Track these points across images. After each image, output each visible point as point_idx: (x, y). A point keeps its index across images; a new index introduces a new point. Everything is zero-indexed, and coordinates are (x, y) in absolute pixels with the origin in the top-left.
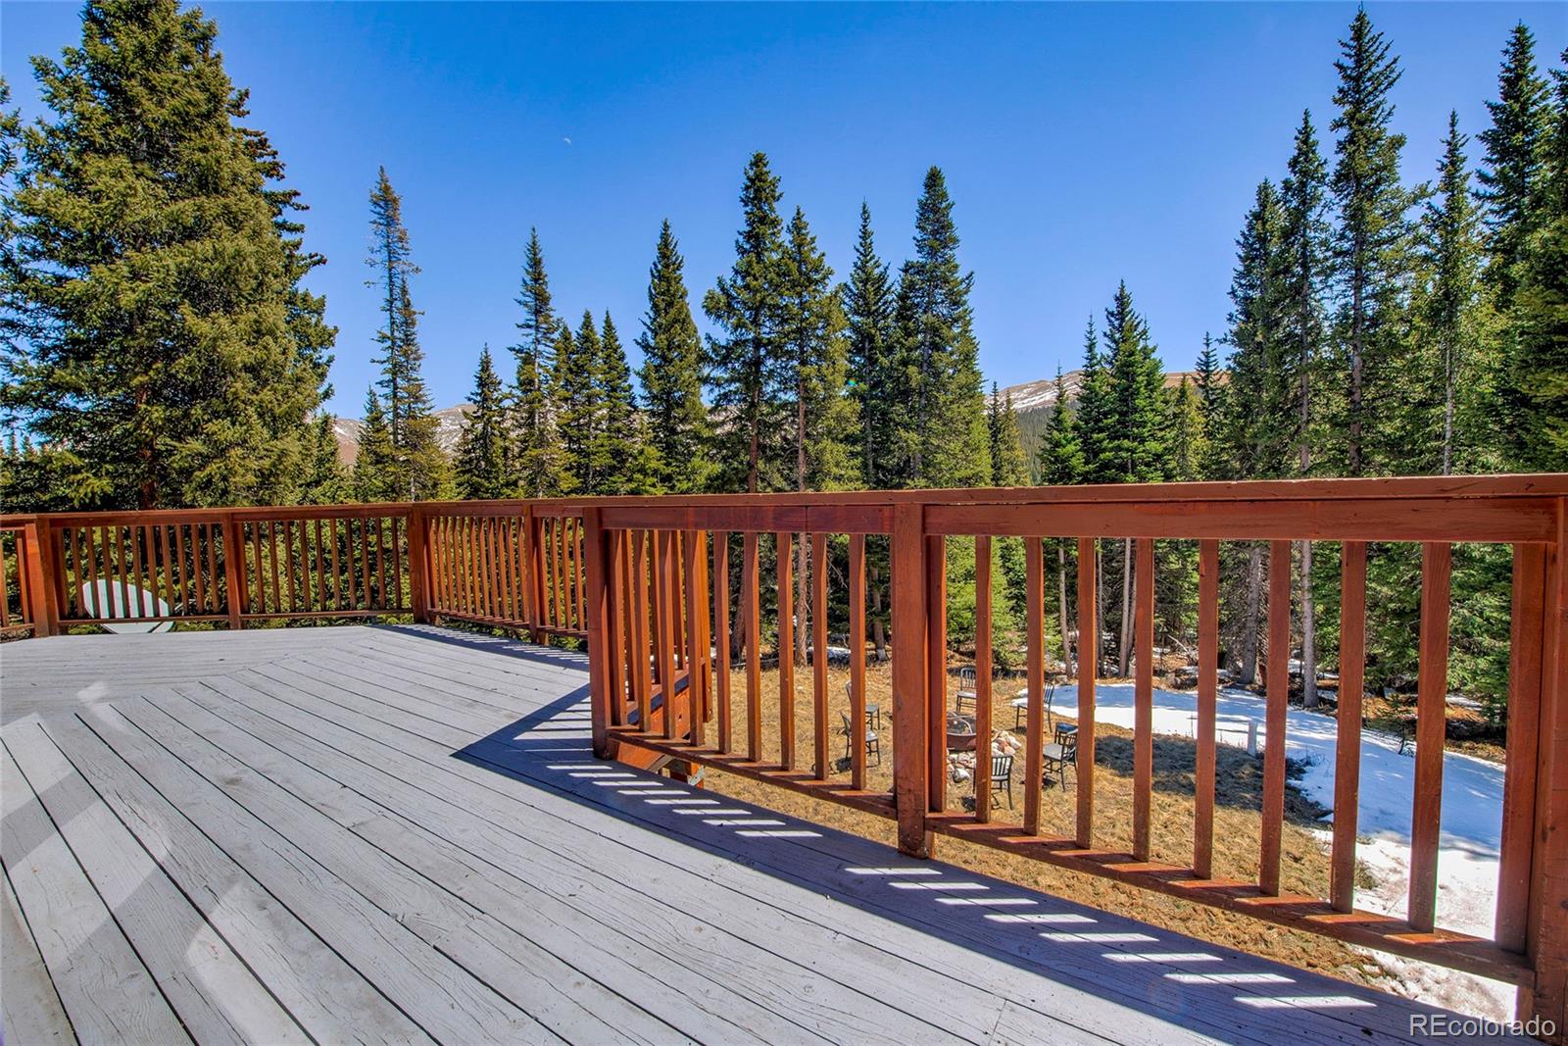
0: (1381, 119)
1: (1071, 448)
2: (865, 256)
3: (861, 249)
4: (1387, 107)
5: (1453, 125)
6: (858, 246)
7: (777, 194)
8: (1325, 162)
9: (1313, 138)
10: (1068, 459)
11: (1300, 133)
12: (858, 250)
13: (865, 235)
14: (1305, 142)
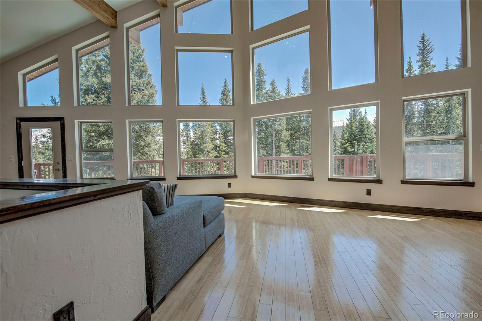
0: (429, 60)
1: (347, 145)
2: (289, 91)
3: (287, 90)
4: (431, 57)
5: (447, 61)
6: (286, 89)
7: (265, 74)
8: (415, 70)
9: (412, 64)
10: (347, 148)
11: (408, 62)
12: (286, 90)
13: (288, 85)
14: (410, 65)
